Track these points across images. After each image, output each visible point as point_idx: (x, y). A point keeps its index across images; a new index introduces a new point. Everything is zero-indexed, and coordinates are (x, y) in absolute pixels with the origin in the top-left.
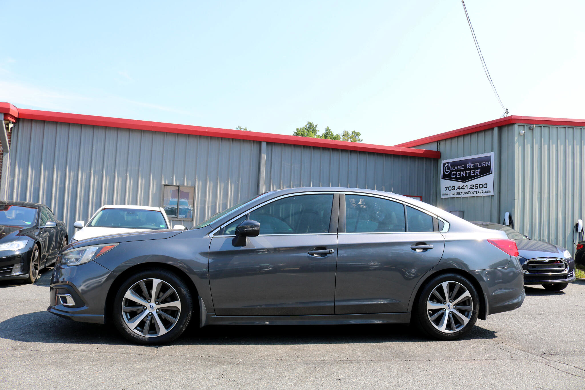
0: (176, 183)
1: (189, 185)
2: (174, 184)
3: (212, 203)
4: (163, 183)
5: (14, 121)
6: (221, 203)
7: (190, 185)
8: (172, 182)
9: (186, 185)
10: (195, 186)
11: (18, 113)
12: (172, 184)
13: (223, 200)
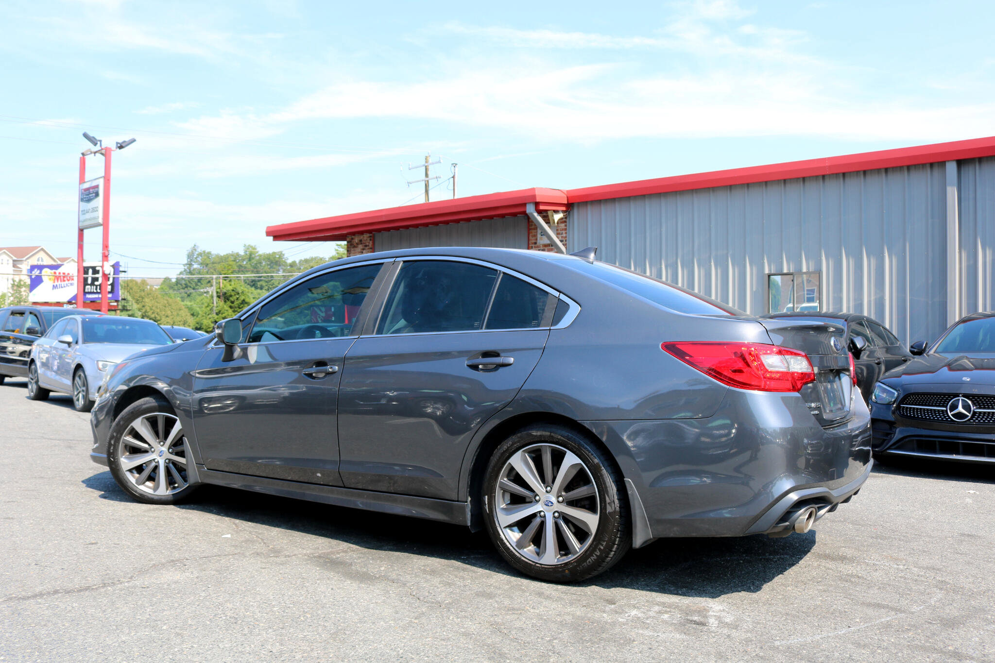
0: (789, 268)
1: (811, 271)
2: (785, 271)
3: (855, 300)
4: (767, 271)
5: (564, 209)
6: (873, 298)
7: (813, 271)
8: (782, 269)
9: (804, 270)
10: (821, 270)
11: (567, 197)
12: (782, 271)
13: (876, 293)
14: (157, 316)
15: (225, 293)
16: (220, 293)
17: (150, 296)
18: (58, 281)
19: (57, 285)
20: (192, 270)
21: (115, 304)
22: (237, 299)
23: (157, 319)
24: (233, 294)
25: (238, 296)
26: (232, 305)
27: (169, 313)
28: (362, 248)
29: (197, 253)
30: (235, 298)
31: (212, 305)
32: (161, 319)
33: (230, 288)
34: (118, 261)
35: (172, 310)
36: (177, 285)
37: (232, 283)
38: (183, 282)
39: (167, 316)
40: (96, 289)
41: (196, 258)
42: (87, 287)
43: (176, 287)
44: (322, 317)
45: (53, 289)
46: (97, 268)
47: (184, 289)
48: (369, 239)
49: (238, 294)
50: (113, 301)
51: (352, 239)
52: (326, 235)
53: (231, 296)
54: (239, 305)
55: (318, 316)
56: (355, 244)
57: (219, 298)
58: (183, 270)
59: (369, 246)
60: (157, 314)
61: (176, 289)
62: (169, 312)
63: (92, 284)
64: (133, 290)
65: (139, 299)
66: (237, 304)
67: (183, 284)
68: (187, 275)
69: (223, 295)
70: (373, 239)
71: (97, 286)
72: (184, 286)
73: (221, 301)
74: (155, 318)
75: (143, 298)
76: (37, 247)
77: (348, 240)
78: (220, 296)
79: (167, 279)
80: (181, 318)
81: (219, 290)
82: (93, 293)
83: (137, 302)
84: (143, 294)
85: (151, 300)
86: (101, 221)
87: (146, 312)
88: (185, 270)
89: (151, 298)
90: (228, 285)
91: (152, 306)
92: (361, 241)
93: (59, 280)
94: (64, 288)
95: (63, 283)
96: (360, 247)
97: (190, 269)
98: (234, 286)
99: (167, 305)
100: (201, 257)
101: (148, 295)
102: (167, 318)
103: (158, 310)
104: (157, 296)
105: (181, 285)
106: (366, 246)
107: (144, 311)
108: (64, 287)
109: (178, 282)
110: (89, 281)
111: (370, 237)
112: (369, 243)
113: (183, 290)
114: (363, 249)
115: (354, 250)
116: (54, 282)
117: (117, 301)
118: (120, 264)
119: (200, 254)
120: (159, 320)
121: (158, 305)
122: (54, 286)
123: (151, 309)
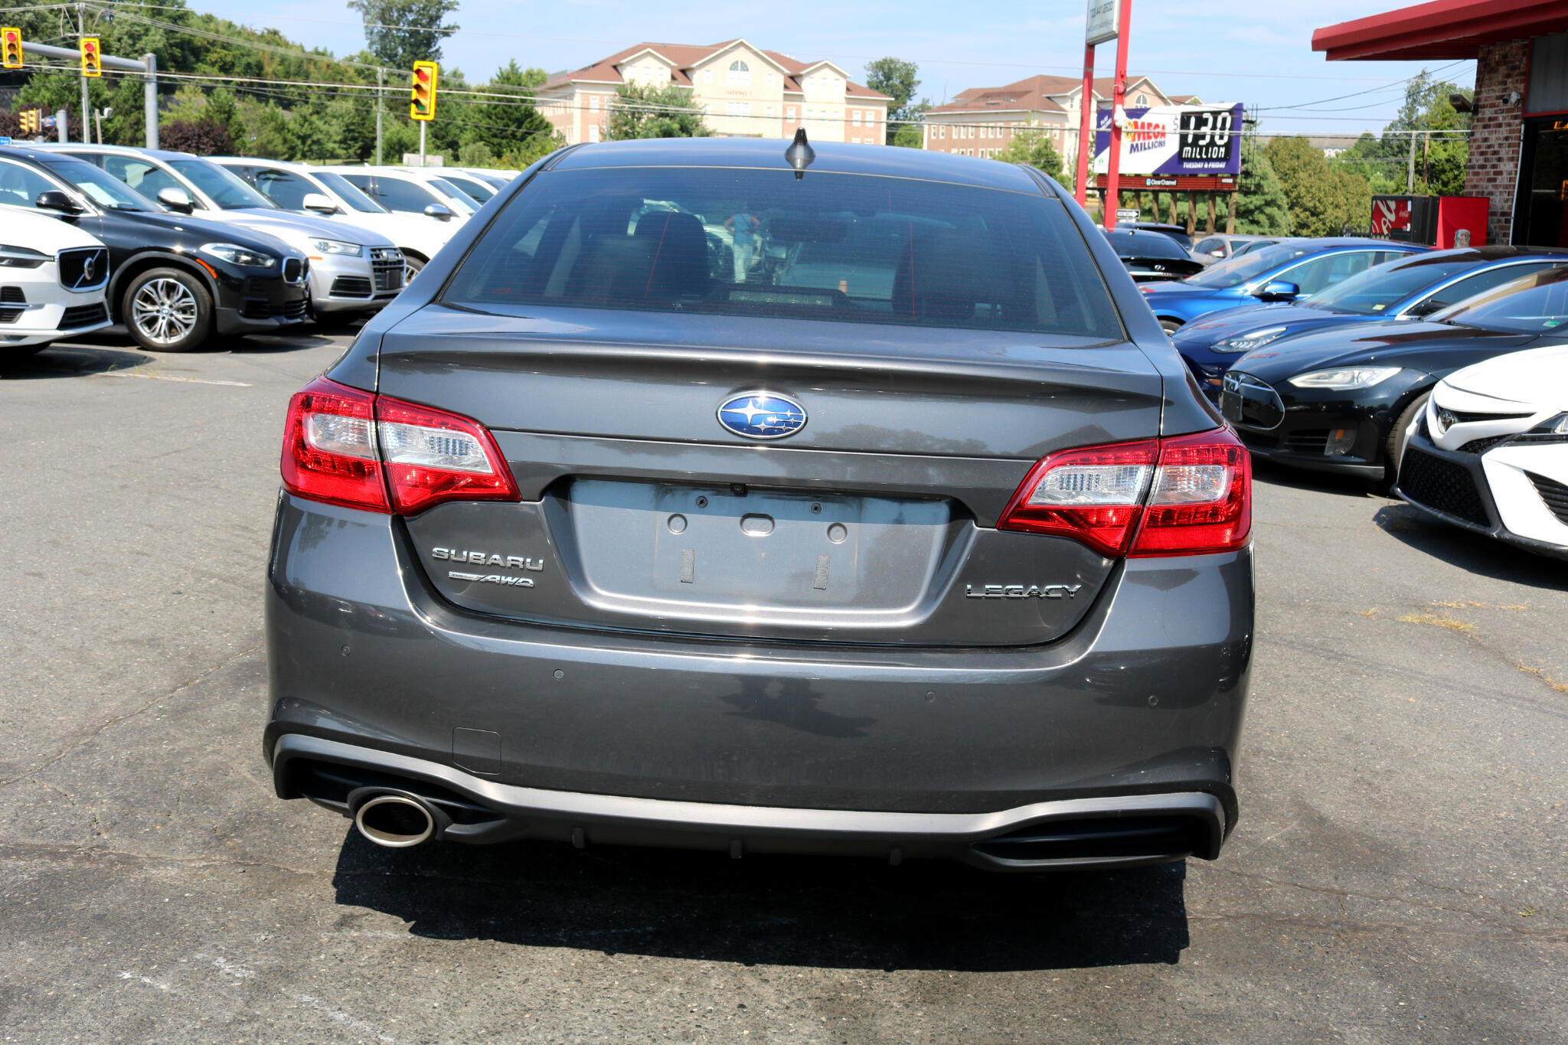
14: (1318, 204)
15: (1433, 166)
16: (1422, 165)
17: (1309, 167)
18: (1139, 139)
19: (1137, 145)
20: (1414, 118)
21: (1230, 181)
22: (1456, 177)
23: (1318, 210)
24: (1447, 167)
25: (1456, 173)
26: (1445, 189)
27: (1341, 200)
28: (1506, 72)
29: (1427, 87)
30: (1450, 175)
31: (1404, 188)
32: (1325, 211)
33: (1443, 156)
34: (1240, 102)
35: (1349, 196)
36: (1383, 148)
37: (1449, 147)
38: (1395, 143)
39: (1337, 206)
40: (1200, 154)
41: (1424, 97)
42: (1187, 149)
43: (1381, 153)
44: (1390, 221)
45: (1131, 152)
46: (1205, 116)
47: (1396, 156)
48: (1521, 52)
49: (1458, 167)
50: (1226, 175)
51: (1489, 52)
52: (1420, 44)
53: (1444, 171)
54: (1457, 190)
55: (1384, 219)
56: (1493, 64)
57: (1421, 175)
58: (1397, 118)
59: (1518, 67)
60: (1319, 201)
61: (1381, 155)
62: (1342, 198)
63: (1195, 144)
64: (1279, 157)
65: (1288, 172)
66: (1454, 188)
67: (1395, 147)
68: (1403, 128)
69: (1428, 169)
70: (1529, 52)
71: (1201, 147)
72: (1396, 149)
73: (1423, 181)
74: (1315, 207)
75: (1295, 170)
76: (1138, 78)
77: (1480, 56)
78: (1422, 171)
79: (1367, 137)
80: (1363, 211)
81: (1420, 160)
82: (1195, 160)
83: (1284, 177)
84: (1295, 163)
85: (1310, 176)
86: (1115, 28)
87: (1299, 197)
88: (1401, 120)
89: (1310, 172)
90: (1440, 150)
91: (1311, 187)
92: (1505, 56)
93: (1142, 137)
94: (1148, 151)
95: (1147, 142)
96: (1503, 70)
97: (1409, 119)
98: (1452, 153)
99: (1339, 185)
100: (1434, 95)
101: (1305, 165)
102: (1337, 210)
103: (1322, 195)
104: (1321, 168)
105: (1391, 147)
106: (1514, 68)
107: (1293, 195)
108: (1149, 148)
109: (1385, 142)
110: (1190, 140)
111: (1524, 46)
112: (1520, 61)
113: (1393, 159)
114: (1508, 76)
115: (1490, 79)
116: (1134, 140)
117: (1234, 176)
118: (1245, 107)
119: (1433, 89)
120: (1323, 213)
121: (1323, 184)
122: (1132, 146)
123: (1308, 192)
